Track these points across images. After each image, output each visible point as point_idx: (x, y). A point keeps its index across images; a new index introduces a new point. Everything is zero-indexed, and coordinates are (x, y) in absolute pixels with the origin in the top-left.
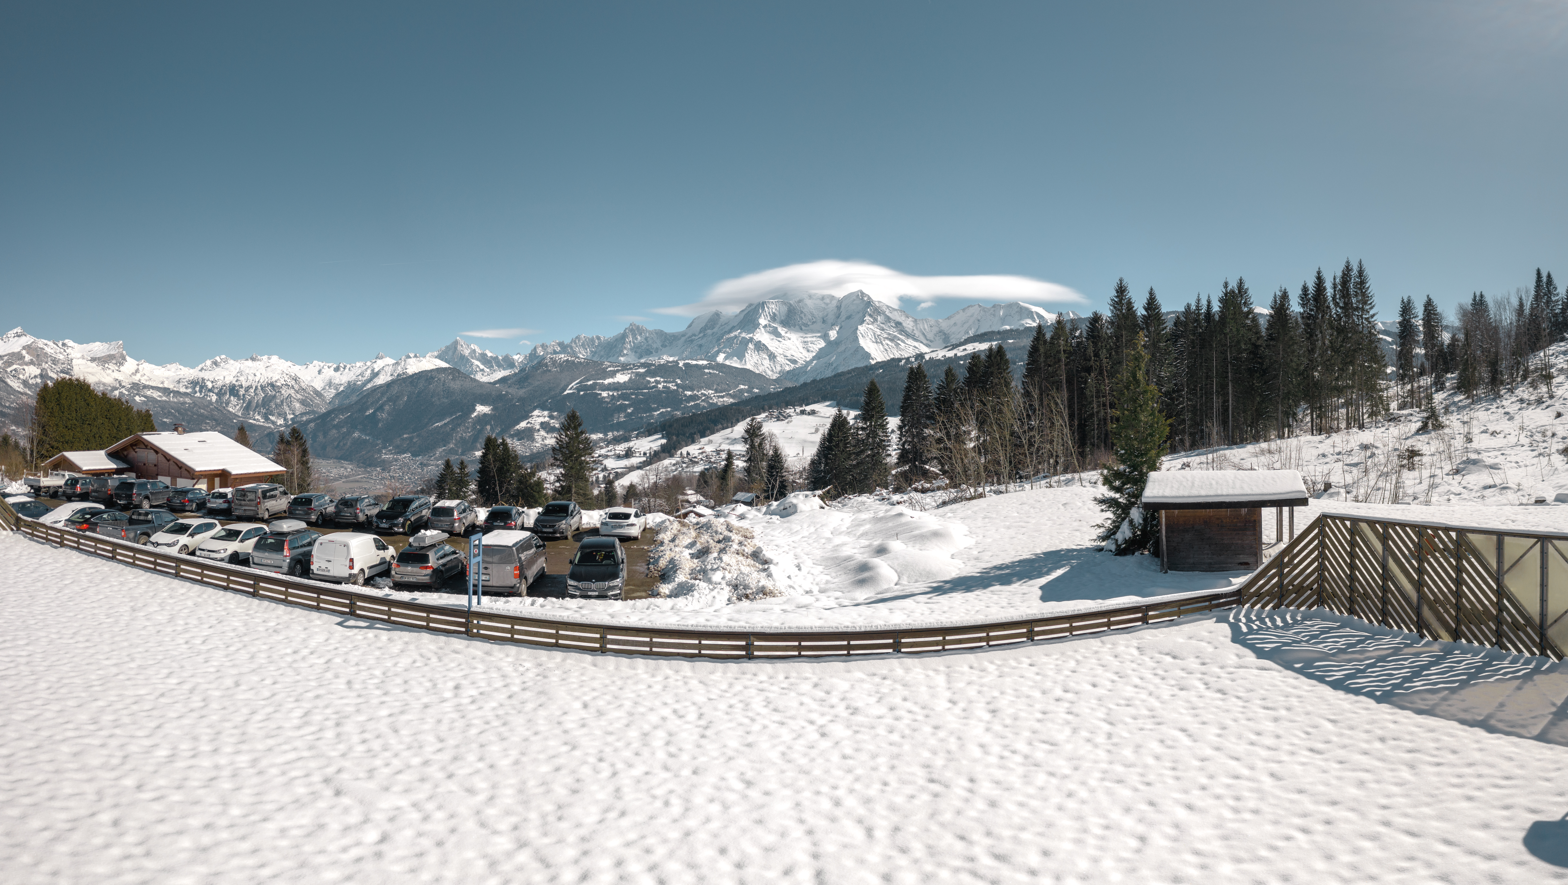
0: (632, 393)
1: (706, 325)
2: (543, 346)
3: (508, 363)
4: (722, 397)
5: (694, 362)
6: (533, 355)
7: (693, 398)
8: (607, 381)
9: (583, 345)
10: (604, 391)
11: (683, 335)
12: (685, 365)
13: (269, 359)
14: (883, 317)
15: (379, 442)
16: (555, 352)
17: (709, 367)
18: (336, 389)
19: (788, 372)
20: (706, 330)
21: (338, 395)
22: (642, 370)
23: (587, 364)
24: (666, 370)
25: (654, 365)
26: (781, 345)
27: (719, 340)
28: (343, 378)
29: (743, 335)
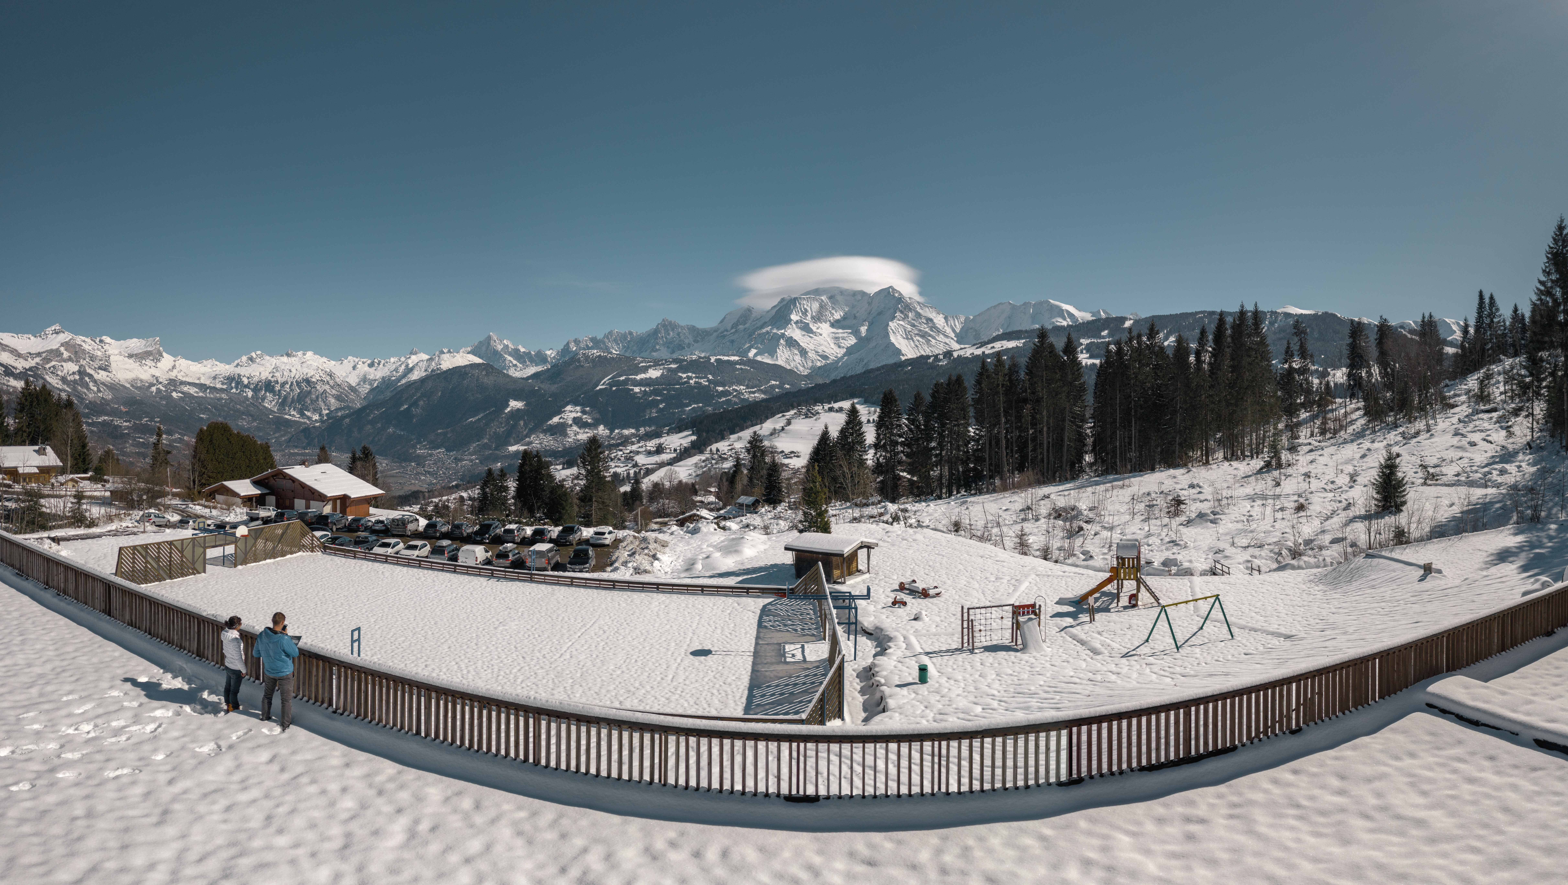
0: (664, 389)
1: (738, 321)
2: (577, 342)
3: (540, 358)
4: (754, 393)
5: (726, 358)
6: (566, 349)
7: (725, 393)
8: (639, 377)
9: (615, 340)
10: (636, 386)
11: (716, 331)
12: (716, 360)
13: (304, 354)
14: (913, 313)
15: (413, 437)
16: (588, 348)
17: (741, 362)
18: (371, 384)
19: (819, 368)
20: (738, 325)
21: (372, 390)
22: (674, 366)
23: (619, 359)
24: (698, 366)
25: (686, 361)
26: (812, 341)
27: (750, 335)
28: (378, 374)
29: (775, 331)
